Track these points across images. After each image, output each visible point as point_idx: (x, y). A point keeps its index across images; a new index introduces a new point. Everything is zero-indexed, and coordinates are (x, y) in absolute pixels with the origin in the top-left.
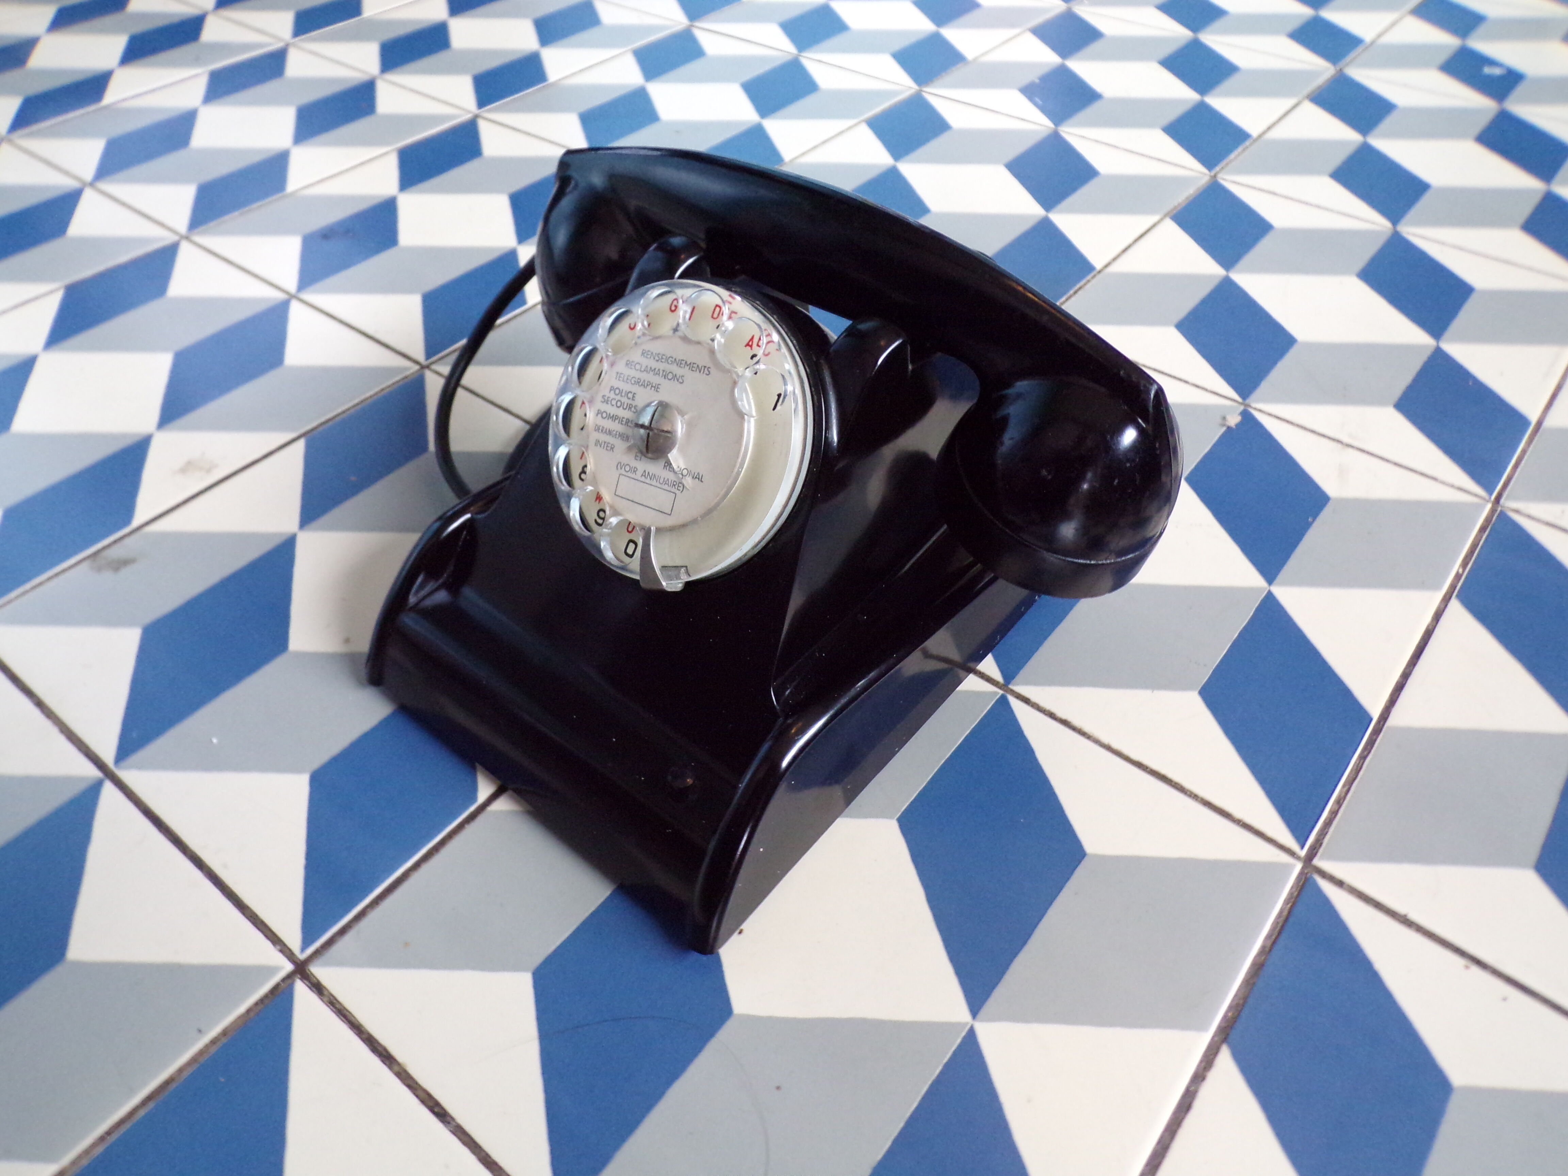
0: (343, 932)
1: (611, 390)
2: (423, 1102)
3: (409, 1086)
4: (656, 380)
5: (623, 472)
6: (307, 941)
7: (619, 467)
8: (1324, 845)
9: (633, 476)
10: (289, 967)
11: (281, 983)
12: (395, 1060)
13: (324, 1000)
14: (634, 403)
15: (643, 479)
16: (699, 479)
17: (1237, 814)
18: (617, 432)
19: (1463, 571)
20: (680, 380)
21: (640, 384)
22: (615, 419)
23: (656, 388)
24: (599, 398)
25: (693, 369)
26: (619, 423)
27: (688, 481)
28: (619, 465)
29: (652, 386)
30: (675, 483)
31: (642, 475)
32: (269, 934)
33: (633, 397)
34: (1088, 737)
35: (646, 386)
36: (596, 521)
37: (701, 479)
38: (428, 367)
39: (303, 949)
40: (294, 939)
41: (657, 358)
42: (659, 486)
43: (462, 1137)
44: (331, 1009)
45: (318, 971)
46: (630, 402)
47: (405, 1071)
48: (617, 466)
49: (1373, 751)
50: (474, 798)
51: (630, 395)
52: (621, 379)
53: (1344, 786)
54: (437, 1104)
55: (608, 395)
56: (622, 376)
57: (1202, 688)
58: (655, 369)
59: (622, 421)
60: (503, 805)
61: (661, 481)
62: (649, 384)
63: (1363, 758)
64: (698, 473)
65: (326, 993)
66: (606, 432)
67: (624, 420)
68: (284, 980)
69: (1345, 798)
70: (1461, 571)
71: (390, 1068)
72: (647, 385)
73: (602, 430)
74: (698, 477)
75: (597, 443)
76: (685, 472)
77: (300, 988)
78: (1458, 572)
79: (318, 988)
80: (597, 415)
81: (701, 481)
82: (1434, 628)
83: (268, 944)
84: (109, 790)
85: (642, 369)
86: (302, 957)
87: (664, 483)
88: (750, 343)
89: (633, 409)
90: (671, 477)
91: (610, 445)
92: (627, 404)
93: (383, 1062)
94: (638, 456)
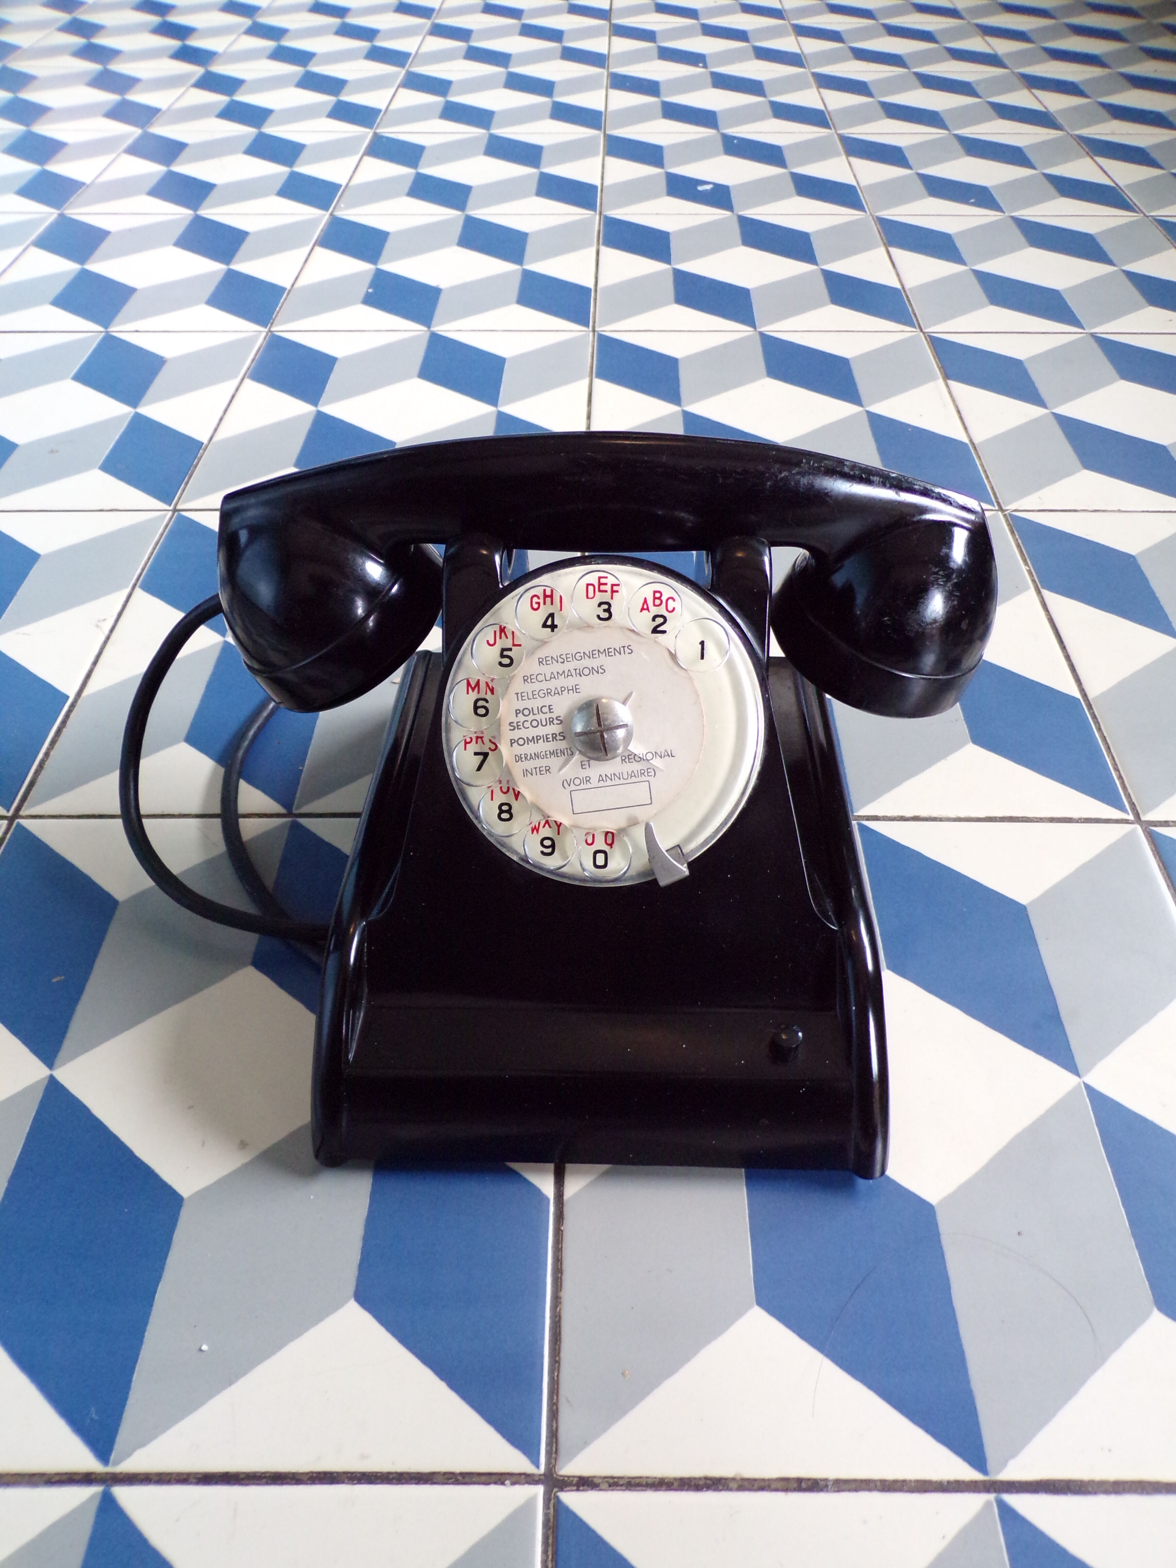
0: (554, 1414)
1: (517, 714)
2: (786, 1490)
3: (762, 1489)
4: (570, 682)
5: (573, 787)
6: (531, 1453)
7: (566, 784)
8: (1136, 803)
9: (589, 786)
10: (539, 1490)
11: (548, 1511)
12: (726, 1479)
13: (604, 1488)
14: (554, 716)
15: (602, 784)
16: (668, 755)
17: (1075, 815)
18: (546, 751)
19: (1028, 566)
20: (601, 671)
21: (552, 693)
22: (538, 740)
23: (575, 689)
24: (505, 728)
25: (610, 654)
26: (544, 742)
27: (657, 762)
28: (566, 783)
29: (568, 690)
30: (642, 771)
31: (599, 780)
32: (483, 1478)
33: (550, 709)
34: (941, 820)
35: (560, 692)
36: (542, 853)
37: (671, 754)
38: (16, 815)
39: (536, 1463)
40: (517, 1462)
41: (560, 660)
42: (626, 782)
43: (846, 1487)
44: (618, 1490)
45: (570, 1469)
46: (548, 715)
47: (743, 1480)
48: (563, 785)
49: (1099, 720)
50: (544, 1199)
51: (545, 710)
52: (526, 698)
53: (1109, 757)
54: (799, 1480)
55: (515, 720)
56: (525, 694)
57: (971, 738)
58: (564, 672)
59: (547, 738)
60: (574, 1186)
61: (626, 777)
62: (563, 689)
63: (1099, 729)
64: (666, 751)
65: (596, 1481)
66: (531, 758)
67: (550, 736)
68: (546, 1506)
69: (1116, 764)
70: (1028, 568)
71: (729, 1489)
72: (562, 691)
73: (526, 758)
74: (666, 754)
75: (526, 772)
76: (649, 756)
77: (570, 1499)
78: (1027, 570)
79: (585, 1483)
80: (512, 746)
81: (672, 756)
82: (1050, 616)
83: (494, 1490)
84: (123, 1494)
85: (548, 678)
86: (542, 1469)
87: (629, 777)
88: (645, 607)
89: (555, 720)
90: (635, 767)
91: (543, 769)
92: (546, 719)
93: (715, 1490)
94: (585, 765)
